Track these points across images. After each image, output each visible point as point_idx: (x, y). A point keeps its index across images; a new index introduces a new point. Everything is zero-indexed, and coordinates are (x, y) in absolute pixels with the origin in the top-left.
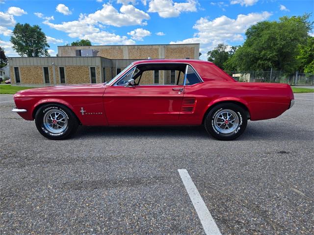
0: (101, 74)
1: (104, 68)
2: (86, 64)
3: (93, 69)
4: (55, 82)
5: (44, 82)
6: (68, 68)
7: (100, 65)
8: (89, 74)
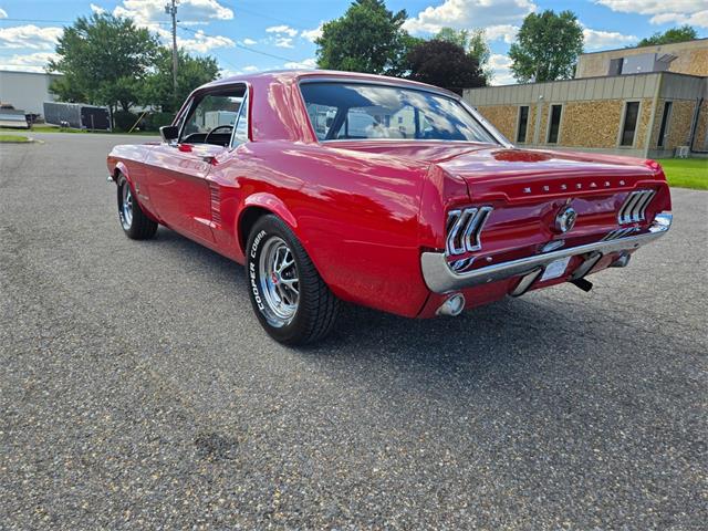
0: (651, 120)
1: (668, 105)
2: (617, 96)
3: (632, 107)
4: (535, 140)
5: (516, 139)
6: (569, 108)
7: (656, 95)
8: (618, 121)
